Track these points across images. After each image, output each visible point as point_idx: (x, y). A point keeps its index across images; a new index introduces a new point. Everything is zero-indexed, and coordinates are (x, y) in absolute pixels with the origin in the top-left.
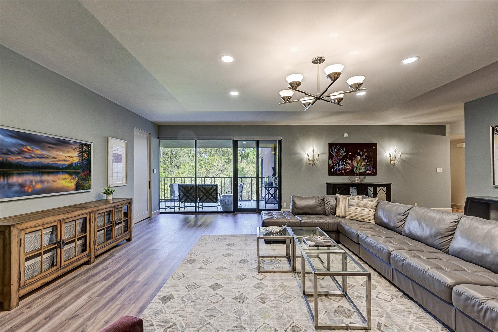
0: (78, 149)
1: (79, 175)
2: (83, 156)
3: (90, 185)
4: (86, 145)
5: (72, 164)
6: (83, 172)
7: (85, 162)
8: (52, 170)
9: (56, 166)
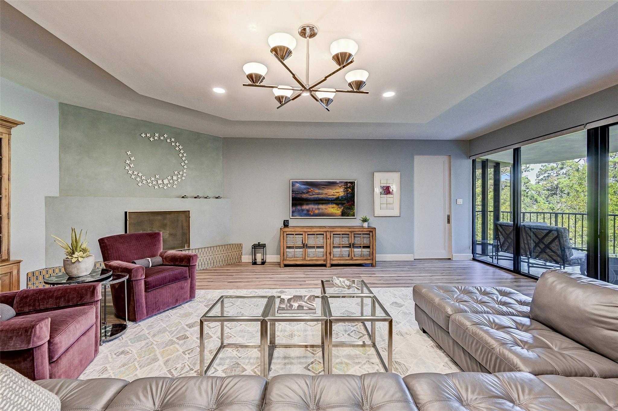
0: (343, 187)
1: (344, 205)
2: (347, 191)
3: (354, 213)
4: (350, 182)
5: (338, 197)
6: (347, 203)
7: (349, 195)
8: (324, 202)
9: (327, 199)
